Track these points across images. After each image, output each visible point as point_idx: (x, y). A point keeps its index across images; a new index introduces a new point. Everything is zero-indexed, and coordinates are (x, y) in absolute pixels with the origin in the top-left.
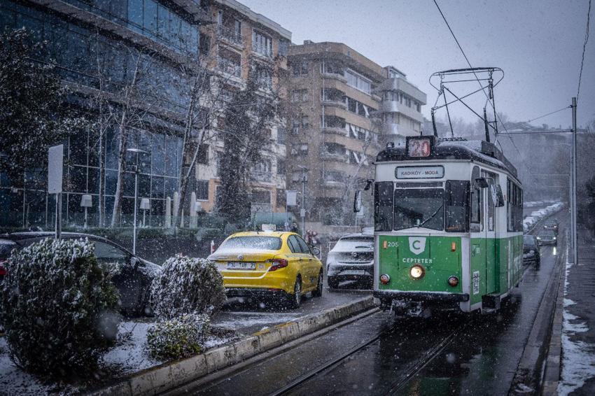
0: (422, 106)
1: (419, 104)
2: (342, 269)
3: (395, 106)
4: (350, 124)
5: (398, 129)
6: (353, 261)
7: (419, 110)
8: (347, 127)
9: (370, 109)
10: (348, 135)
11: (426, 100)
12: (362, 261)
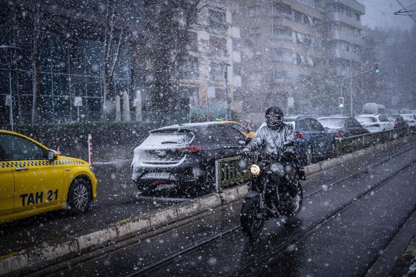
0: (362, 16)
1: (358, 15)
2: (147, 171)
3: (337, 17)
4: (296, 32)
5: (339, 34)
6: (158, 161)
7: (358, 19)
8: (294, 35)
9: (314, 19)
10: (295, 41)
11: (364, 11)
12: (168, 162)
